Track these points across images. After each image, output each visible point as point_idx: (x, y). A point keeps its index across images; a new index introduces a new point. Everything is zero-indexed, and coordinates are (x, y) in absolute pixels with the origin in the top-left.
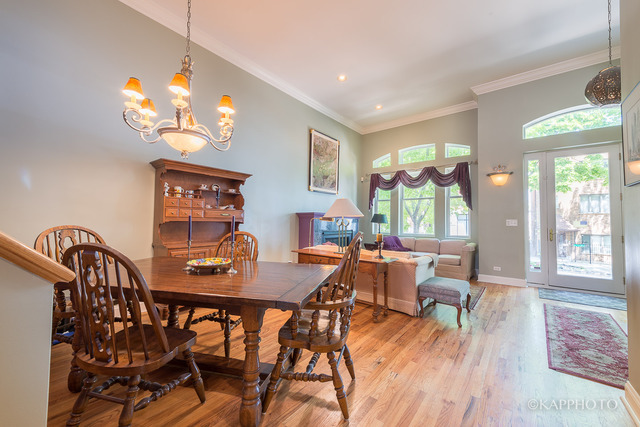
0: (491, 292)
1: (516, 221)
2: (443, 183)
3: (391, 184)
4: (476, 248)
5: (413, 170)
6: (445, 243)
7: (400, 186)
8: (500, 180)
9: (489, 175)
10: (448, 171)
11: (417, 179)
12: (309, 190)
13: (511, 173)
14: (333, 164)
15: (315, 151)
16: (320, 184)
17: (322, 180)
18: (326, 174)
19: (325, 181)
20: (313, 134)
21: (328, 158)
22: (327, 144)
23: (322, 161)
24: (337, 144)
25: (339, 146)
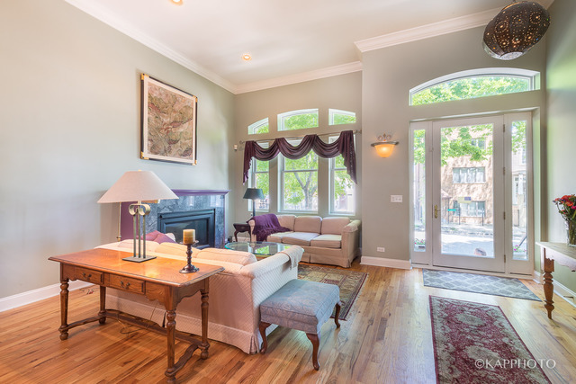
0: (372, 282)
1: (401, 197)
2: (326, 153)
3: (269, 154)
4: (360, 227)
5: (293, 138)
6: (328, 221)
7: (279, 156)
8: (385, 150)
9: (373, 145)
10: (332, 139)
11: (298, 149)
12: (141, 157)
13: (397, 143)
14: (186, 125)
15: (152, 105)
16: (162, 150)
17: (167, 146)
18: (173, 138)
19: (172, 146)
20: (146, 80)
21: (177, 117)
22: (175, 99)
23: (166, 119)
24: (193, 99)
25: (196, 103)
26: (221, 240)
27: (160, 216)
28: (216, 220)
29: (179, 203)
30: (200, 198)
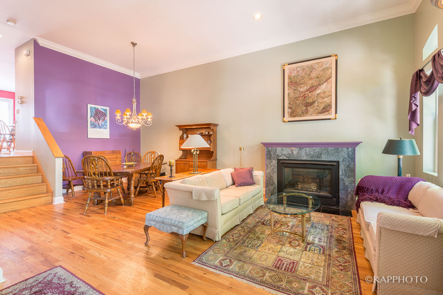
12: (284, 121)
14: (324, 85)
15: (291, 83)
16: (300, 112)
17: (304, 108)
18: (310, 100)
19: (309, 108)
20: (287, 68)
21: (314, 82)
22: (312, 68)
23: (303, 89)
24: (333, 59)
25: (336, 60)
26: (349, 196)
27: (279, 161)
28: (340, 173)
29: (295, 153)
30: (318, 149)
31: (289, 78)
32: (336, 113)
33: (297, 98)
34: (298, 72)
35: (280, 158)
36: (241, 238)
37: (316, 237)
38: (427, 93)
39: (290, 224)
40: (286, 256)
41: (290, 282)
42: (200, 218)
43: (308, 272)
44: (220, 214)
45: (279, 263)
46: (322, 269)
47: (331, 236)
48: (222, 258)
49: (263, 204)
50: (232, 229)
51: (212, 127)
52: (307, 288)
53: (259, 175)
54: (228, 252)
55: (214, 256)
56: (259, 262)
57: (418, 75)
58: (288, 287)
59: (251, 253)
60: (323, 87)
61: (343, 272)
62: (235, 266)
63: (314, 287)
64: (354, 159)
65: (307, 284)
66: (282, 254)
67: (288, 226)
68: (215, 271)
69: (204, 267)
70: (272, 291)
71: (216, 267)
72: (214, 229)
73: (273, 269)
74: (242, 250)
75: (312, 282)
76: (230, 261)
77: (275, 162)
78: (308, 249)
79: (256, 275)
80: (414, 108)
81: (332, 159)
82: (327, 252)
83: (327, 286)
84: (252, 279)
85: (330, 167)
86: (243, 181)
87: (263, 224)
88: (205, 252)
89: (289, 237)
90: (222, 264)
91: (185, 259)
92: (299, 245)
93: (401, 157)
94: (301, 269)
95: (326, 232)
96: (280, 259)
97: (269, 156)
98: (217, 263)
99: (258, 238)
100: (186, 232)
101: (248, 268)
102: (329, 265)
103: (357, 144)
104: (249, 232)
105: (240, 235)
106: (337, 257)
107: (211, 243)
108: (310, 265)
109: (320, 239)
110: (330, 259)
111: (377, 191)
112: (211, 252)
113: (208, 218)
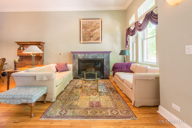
12: (80, 43)
15: (83, 27)
16: (87, 40)
17: (89, 38)
18: (92, 35)
19: (91, 38)
20: (82, 21)
21: (93, 28)
22: (92, 23)
23: (89, 30)
24: (100, 20)
25: (102, 21)
26: (108, 71)
27: (79, 60)
28: (104, 63)
29: (86, 56)
30: (96, 54)
31: (83, 25)
32: (102, 41)
33: (86, 34)
34: (86, 23)
35: (80, 58)
36: (67, 97)
37: (101, 89)
38: (132, 35)
39: (89, 86)
40: (93, 100)
41: (101, 112)
42: (43, 90)
43: (106, 105)
44: (55, 86)
45: (92, 104)
46: (111, 102)
47: (107, 87)
48: (60, 110)
49: (72, 79)
50: (60, 94)
51: (41, 44)
52: (109, 112)
53: (70, 66)
54: (62, 106)
55: (55, 111)
56: (82, 107)
57: (129, 29)
58: (101, 114)
59: (76, 103)
60: (97, 30)
61: (119, 101)
62: (70, 113)
63: (112, 111)
64: (109, 57)
65: (109, 110)
66: (91, 100)
67: (88, 87)
68: (58, 119)
69: (50, 119)
70: (94, 119)
71: (58, 117)
72: (51, 96)
73: (90, 108)
74: (70, 103)
75: (110, 108)
76: (66, 110)
77: (77, 61)
78: (101, 95)
79: (83, 114)
80: (127, 40)
81: (101, 58)
82: (109, 94)
83: (117, 108)
84: (82, 117)
85: (100, 61)
86: (62, 69)
87: (76, 88)
88: (47, 110)
89: (90, 92)
90: (61, 114)
91: (34, 118)
92: (96, 94)
93: (125, 56)
94: (103, 104)
95: (104, 86)
96: (91, 102)
97: (74, 57)
98: (58, 114)
99: (76, 95)
100: (34, 101)
101: (77, 111)
102: (112, 99)
103: (110, 52)
104: (71, 93)
105: (66, 95)
106: (113, 95)
107: (50, 104)
108: (105, 102)
109: (103, 89)
110: (111, 97)
111: (120, 68)
112: (51, 109)
113: (47, 90)
